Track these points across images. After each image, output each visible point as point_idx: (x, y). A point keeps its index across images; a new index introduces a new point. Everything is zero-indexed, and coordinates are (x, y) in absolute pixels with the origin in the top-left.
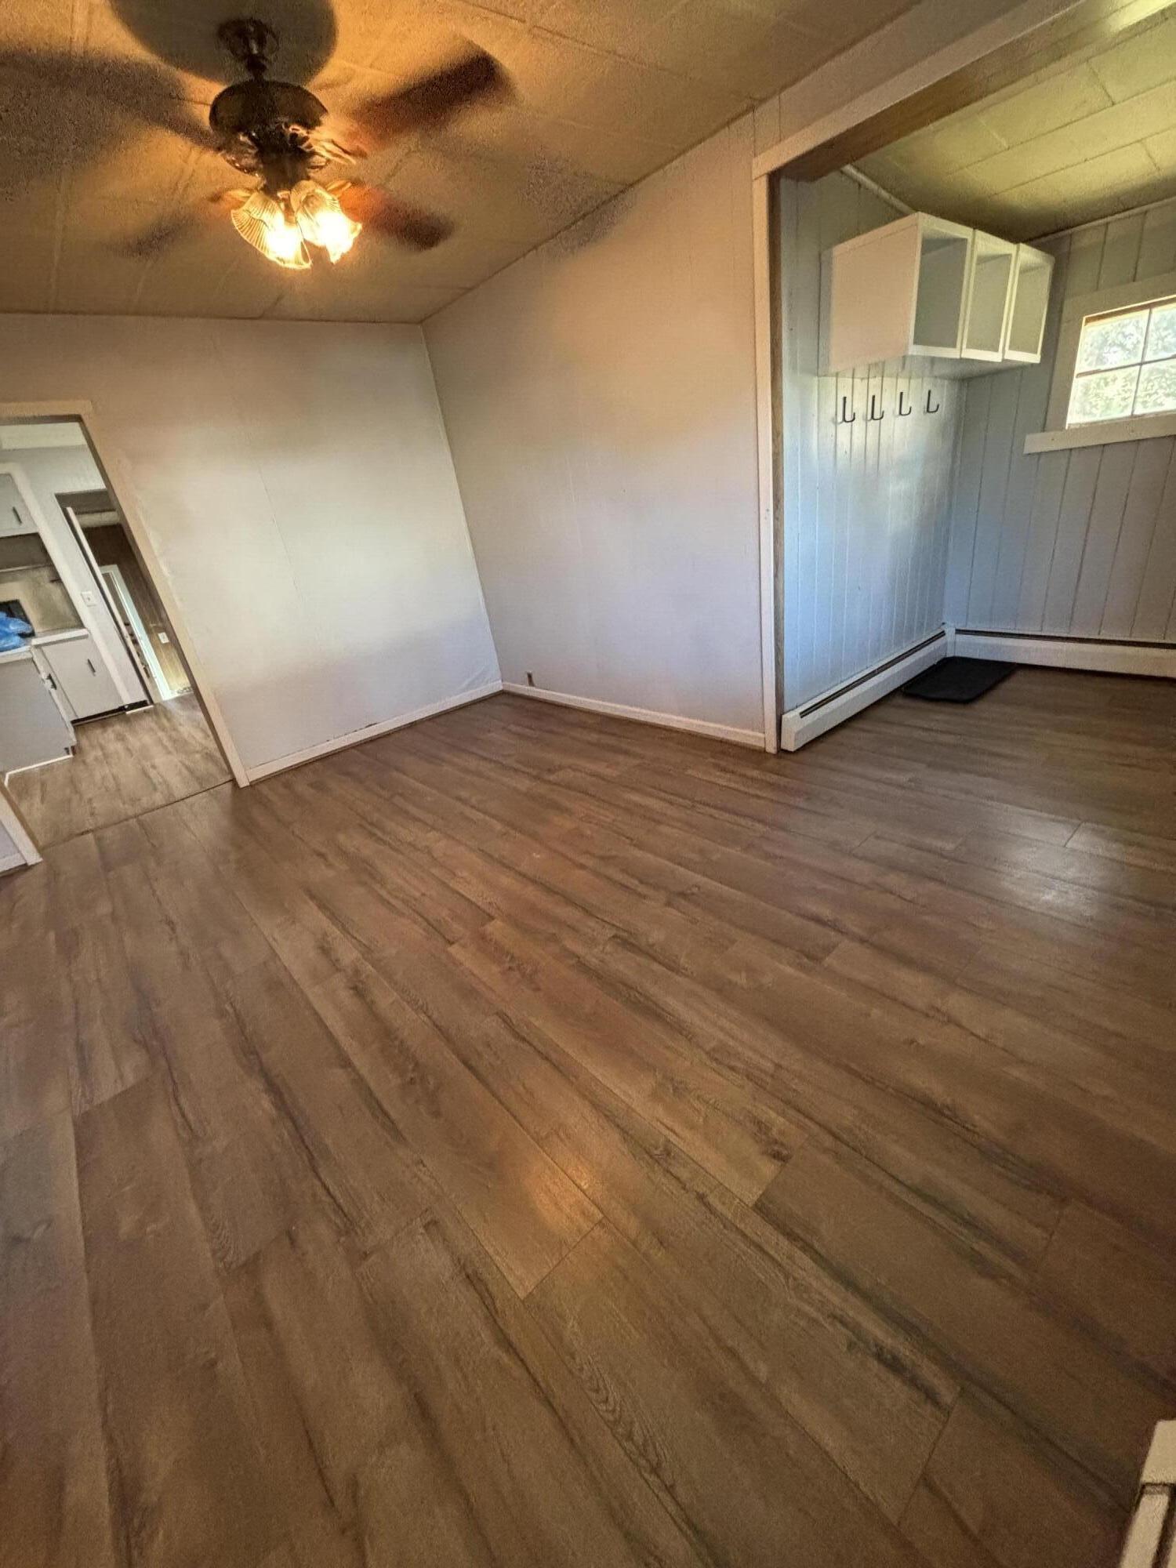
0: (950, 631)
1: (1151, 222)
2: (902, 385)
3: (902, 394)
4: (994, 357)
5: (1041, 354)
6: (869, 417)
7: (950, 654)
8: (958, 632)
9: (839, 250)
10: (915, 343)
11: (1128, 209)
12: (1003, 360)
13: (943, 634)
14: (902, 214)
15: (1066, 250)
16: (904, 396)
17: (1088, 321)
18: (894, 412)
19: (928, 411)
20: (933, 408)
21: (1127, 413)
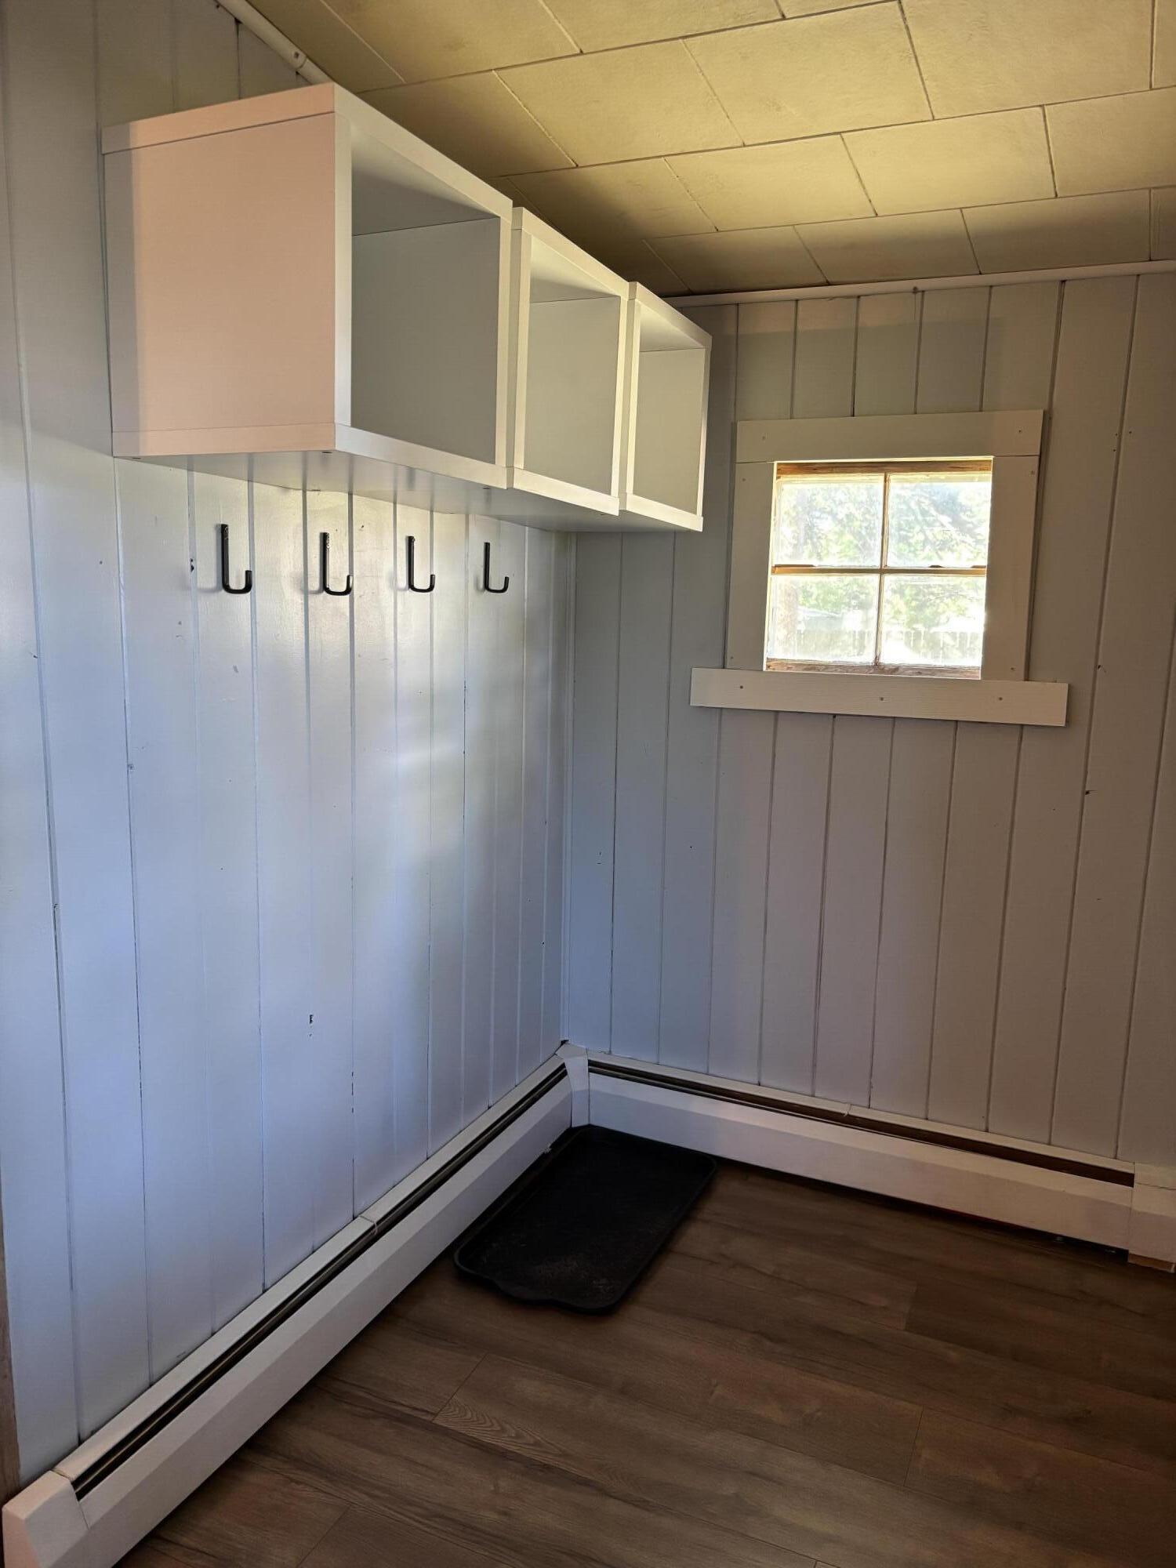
0: (576, 1066)
1: (872, 317)
2: (413, 521)
3: (410, 540)
4: (607, 505)
5: (704, 515)
6: (315, 583)
7: (579, 1121)
8: (595, 1067)
9: (146, 131)
10: (355, 423)
11: (828, 284)
12: (623, 512)
13: (561, 1073)
14: (301, 79)
15: (731, 331)
16: (416, 544)
17: (782, 471)
18: (393, 579)
19: (486, 587)
20: (496, 583)
21: (868, 658)
